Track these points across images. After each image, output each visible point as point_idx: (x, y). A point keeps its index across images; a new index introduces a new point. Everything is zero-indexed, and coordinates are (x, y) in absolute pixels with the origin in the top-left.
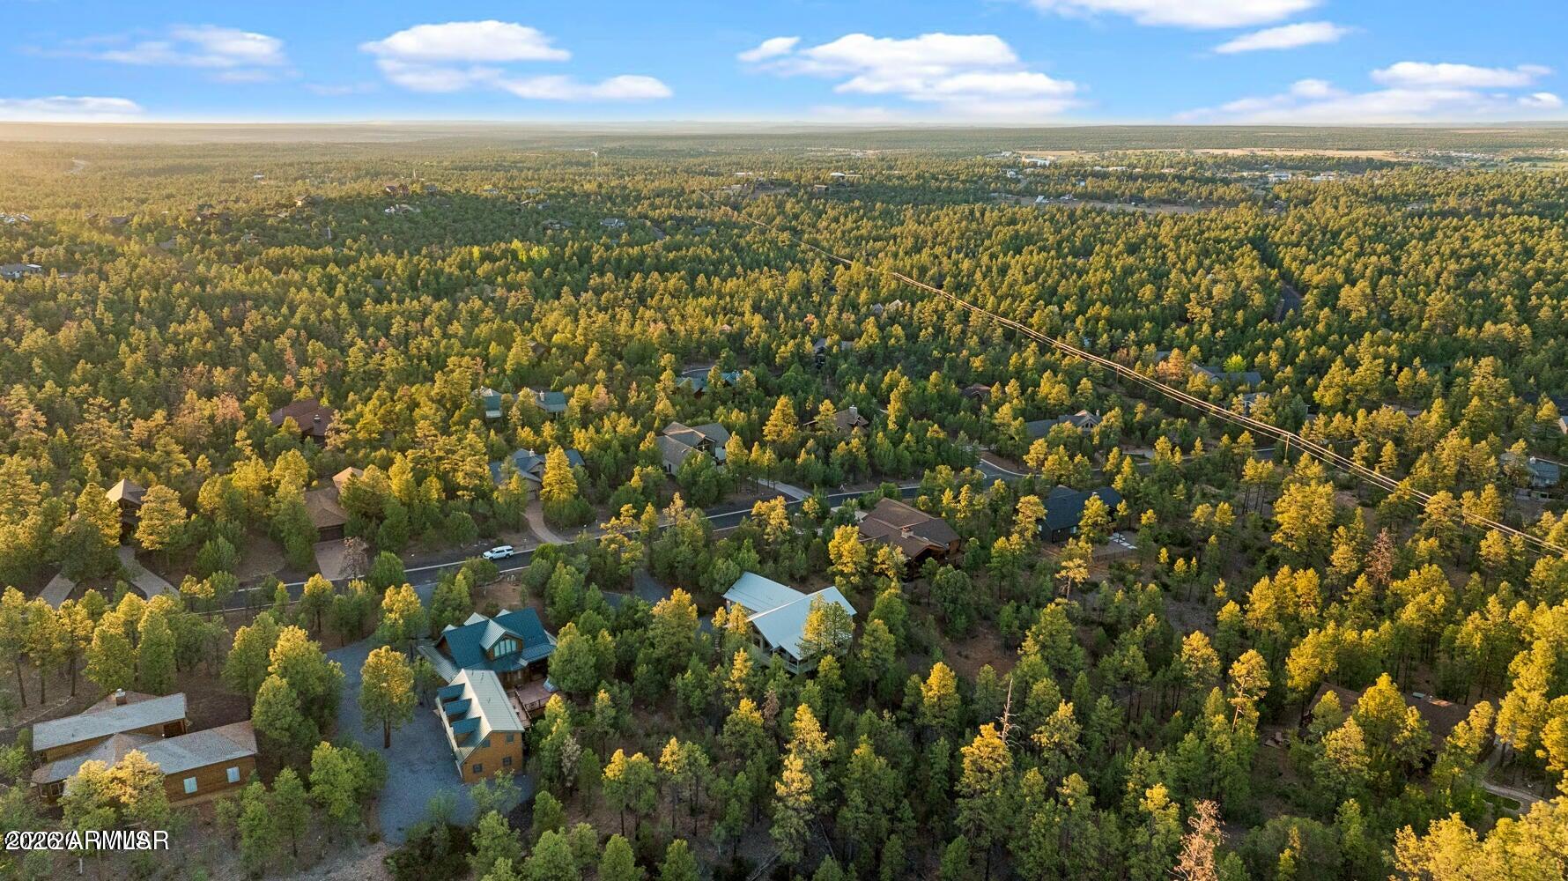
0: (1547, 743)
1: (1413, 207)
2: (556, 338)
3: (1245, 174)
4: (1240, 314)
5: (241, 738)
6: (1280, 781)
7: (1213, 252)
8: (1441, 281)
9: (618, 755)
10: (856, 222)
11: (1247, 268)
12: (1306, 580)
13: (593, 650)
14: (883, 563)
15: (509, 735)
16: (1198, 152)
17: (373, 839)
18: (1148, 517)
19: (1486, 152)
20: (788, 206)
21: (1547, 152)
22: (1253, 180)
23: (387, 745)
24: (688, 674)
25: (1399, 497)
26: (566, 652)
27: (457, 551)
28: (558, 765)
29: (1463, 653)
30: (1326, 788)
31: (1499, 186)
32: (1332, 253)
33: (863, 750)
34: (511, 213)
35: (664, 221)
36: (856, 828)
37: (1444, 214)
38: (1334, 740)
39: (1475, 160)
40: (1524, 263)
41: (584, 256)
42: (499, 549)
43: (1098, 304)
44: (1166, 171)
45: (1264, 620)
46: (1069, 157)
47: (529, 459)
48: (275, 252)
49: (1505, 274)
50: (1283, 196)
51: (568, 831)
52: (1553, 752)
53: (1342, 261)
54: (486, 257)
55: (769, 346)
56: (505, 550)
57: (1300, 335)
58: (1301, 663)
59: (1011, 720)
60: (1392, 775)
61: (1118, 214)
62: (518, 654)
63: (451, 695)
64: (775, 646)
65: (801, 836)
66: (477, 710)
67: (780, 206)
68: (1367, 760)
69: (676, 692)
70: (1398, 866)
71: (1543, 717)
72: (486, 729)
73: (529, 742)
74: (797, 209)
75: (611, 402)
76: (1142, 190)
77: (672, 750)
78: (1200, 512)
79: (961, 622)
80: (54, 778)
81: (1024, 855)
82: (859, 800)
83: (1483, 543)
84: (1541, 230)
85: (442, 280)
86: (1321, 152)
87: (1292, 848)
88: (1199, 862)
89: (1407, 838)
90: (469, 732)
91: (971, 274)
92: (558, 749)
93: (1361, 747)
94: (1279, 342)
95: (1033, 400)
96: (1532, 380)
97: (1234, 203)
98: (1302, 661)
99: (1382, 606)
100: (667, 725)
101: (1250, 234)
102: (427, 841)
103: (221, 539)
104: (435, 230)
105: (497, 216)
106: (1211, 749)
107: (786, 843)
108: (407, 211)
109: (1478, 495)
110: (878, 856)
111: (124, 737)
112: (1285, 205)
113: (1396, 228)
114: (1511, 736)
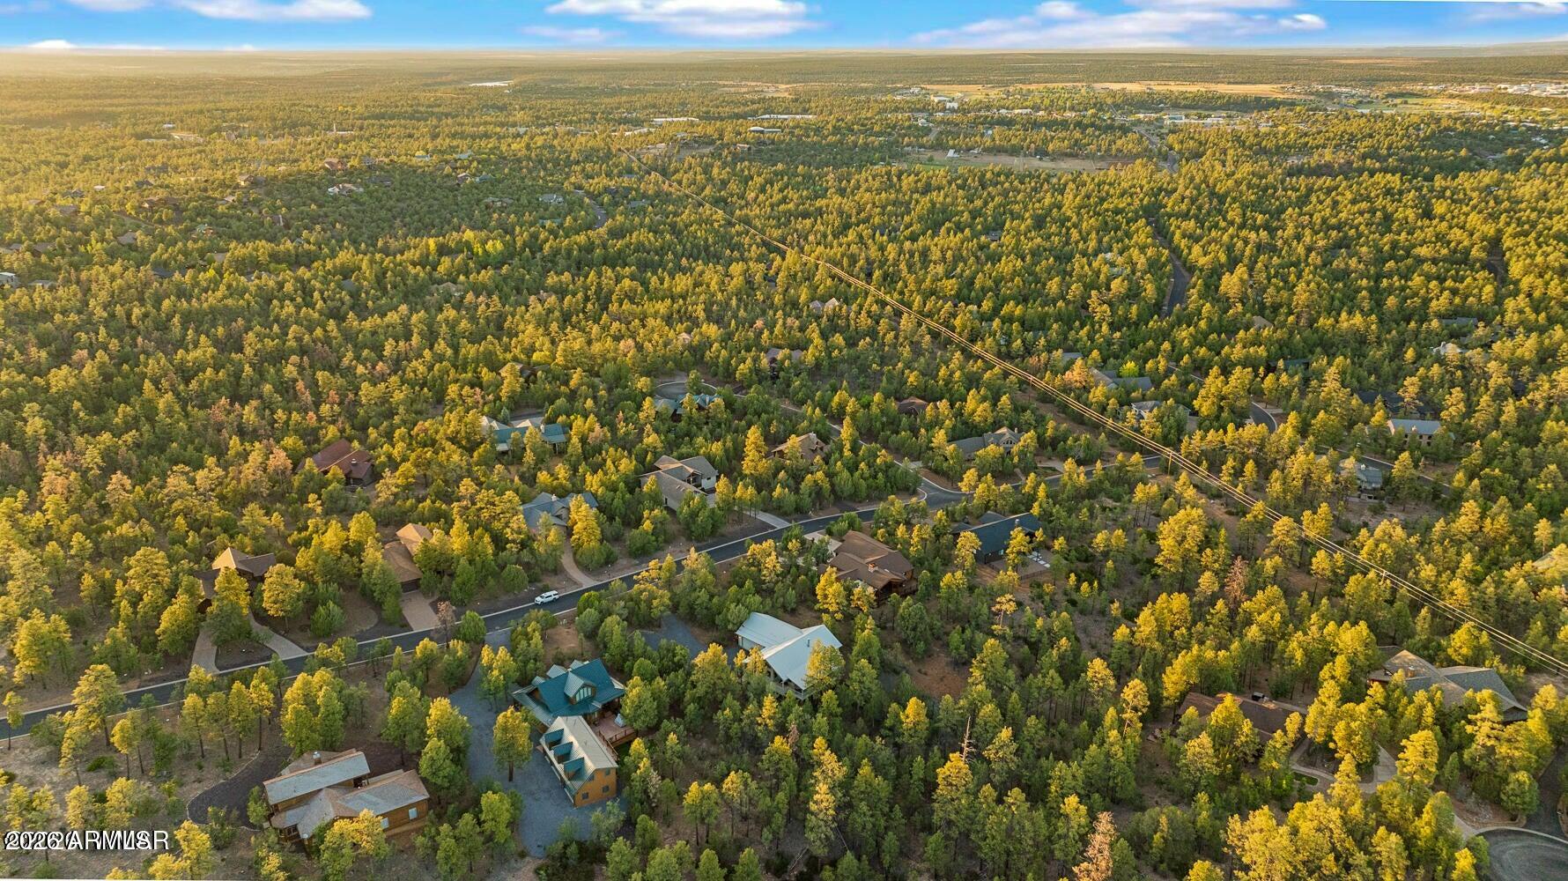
0: (1336, 738)
1: (1293, 161)
2: (536, 356)
3: (1141, 116)
4: (1134, 308)
5: (414, 786)
6: (1157, 770)
7: (1113, 229)
8: (1310, 260)
9: (694, 786)
10: (781, 190)
11: (1141, 247)
12: (1179, 601)
13: (655, 697)
14: (859, 599)
15: (607, 771)
16: (1098, 86)
17: (523, 855)
18: (1059, 543)
19: (1364, 87)
20: (715, 171)
21: (1418, 87)
22: (1150, 123)
23: (511, 779)
24: (727, 711)
25: (1255, 517)
26: (636, 699)
27: (512, 597)
28: (645, 792)
29: (1290, 664)
30: (1188, 780)
31: (1371, 136)
32: (1216, 226)
33: (865, 770)
34: (452, 189)
35: (600, 194)
36: (864, 828)
37: (1318, 171)
38: (1193, 747)
39: (1353, 96)
40: (1382, 235)
41: (534, 245)
42: (548, 594)
43: (1012, 303)
44: (1068, 114)
45: (1148, 639)
46: (975, 93)
47: (552, 503)
48: (238, 250)
49: (1364, 249)
50: (1177, 147)
51: (671, 847)
52: (1340, 744)
53: (1225, 238)
54: (443, 250)
55: (730, 364)
56: (552, 595)
57: (1184, 334)
58: (1174, 679)
59: (969, 745)
60: (1233, 767)
61: (1025, 176)
62: (592, 698)
63: (554, 739)
64: (784, 679)
65: (827, 838)
66: (579, 752)
67: (707, 170)
68: (1215, 760)
69: (718, 725)
70: (1229, 842)
71: (1335, 718)
72: (590, 766)
73: (623, 775)
74: (724, 176)
75: (605, 435)
76: (1046, 141)
77: (733, 781)
78: (1100, 538)
79: (921, 646)
80: (289, 824)
81: (982, 844)
82: (865, 808)
83: (1314, 560)
84: (1401, 193)
85: (410, 282)
86: (1213, 87)
87: (1162, 831)
88: (1100, 851)
89: (1234, 822)
90: (578, 770)
91: (896, 263)
92: (644, 780)
93: (1211, 751)
94: (1166, 346)
95: (962, 415)
96: (1373, 378)
97: (1130, 158)
98: (1174, 678)
99: (1236, 622)
100: (713, 749)
101: (1145, 202)
102: (563, 856)
103: (331, 604)
104: (383, 213)
105: (439, 193)
106: (1108, 755)
107: (818, 843)
108: (351, 191)
109: (1315, 513)
110: (878, 845)
111: (334, 791)
112: (1178, 157)
113: (1276, 190)
114: (1316, 733)
